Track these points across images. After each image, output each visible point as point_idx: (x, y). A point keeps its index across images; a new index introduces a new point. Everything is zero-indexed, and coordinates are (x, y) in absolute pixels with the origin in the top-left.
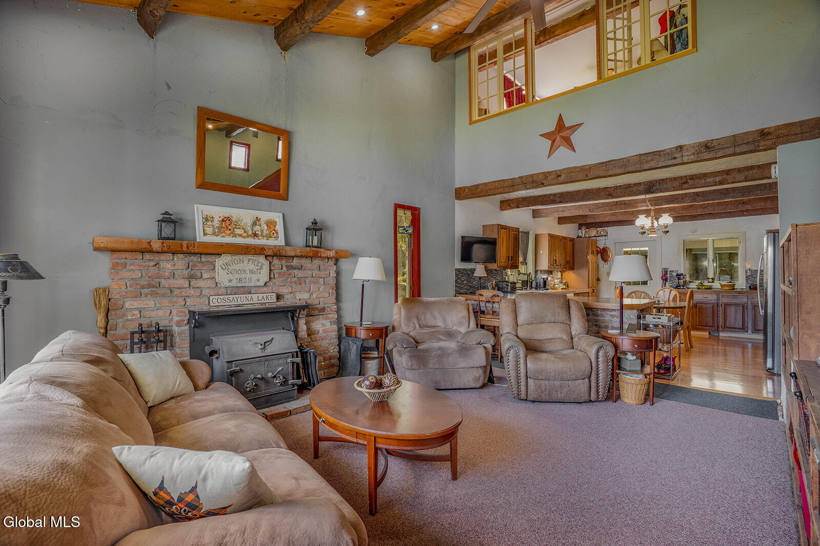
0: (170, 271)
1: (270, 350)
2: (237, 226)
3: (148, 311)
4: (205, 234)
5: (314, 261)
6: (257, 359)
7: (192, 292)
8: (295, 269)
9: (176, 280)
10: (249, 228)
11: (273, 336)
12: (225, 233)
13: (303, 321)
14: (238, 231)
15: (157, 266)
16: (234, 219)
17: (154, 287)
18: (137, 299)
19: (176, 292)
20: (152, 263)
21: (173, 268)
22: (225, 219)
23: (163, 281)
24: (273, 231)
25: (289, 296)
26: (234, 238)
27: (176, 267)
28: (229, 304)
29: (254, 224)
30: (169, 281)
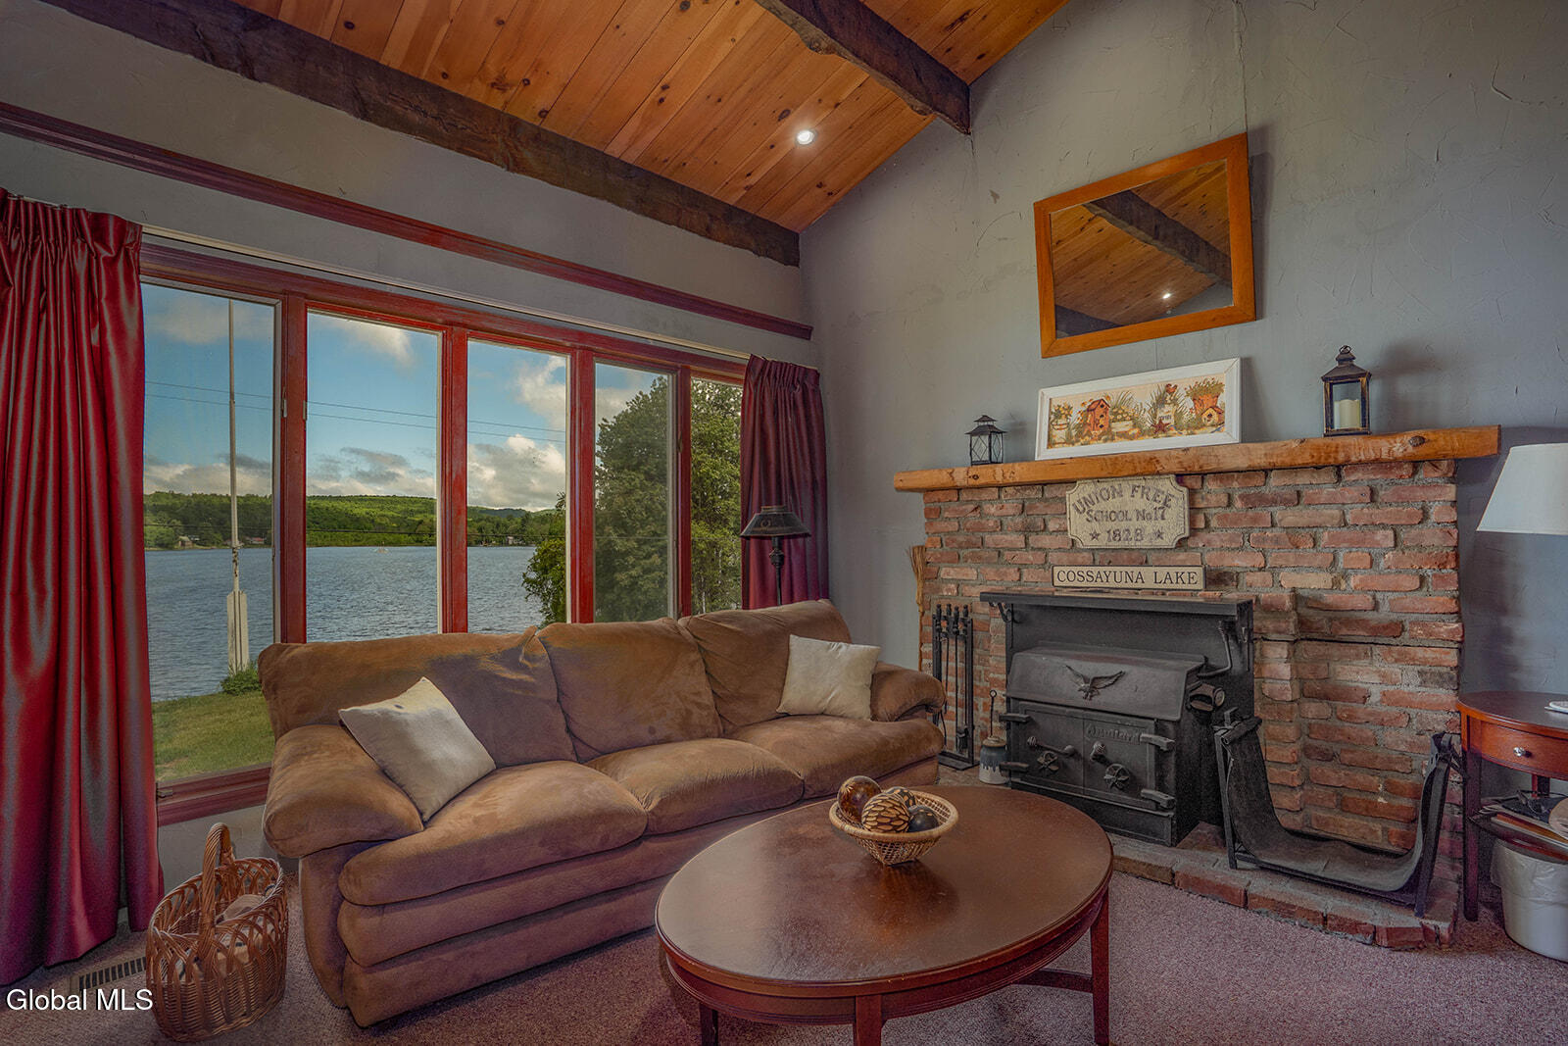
0: (995, 519)
1: (1107, 698)
2: (1118, 413)
3: (967, 585)
4: (1051, 444)
5: (1348, 475)
6: (1068, 710)
7: (1031, 557)
8: (1274, 502)
9: (1006, 534)
10: (1147, 415)
11: (1125, 668)
12: (1090, 435)
13: (1279, 650)
14: (1119, 427)
15: (979, 511)
16: (1112, 402)
17: (974, 545)
18: (955, 565)
19: (1007, 555)
20: (971, 507)
21: (999, 513)
22: (1093, 406)
23: (987, 537)
24: (1211, 411)
25: (1256, 578)
26: (1109, 445)
27: (1004, 512)
28: (1089, 585)
29: (1161, 401)
30: (995, 536)
